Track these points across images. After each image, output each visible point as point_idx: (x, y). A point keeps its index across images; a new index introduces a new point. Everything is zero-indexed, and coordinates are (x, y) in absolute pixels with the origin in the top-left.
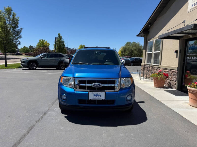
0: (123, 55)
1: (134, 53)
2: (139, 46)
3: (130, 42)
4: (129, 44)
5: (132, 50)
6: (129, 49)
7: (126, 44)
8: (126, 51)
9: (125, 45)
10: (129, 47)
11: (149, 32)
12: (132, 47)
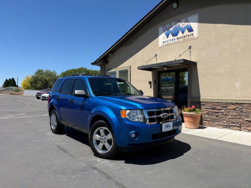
0: (33, 87)
1: (50, 84)
2: (55, 76)
3: (43, 70)
4: (40, 73)
5: (47, 81)
6: (42, 79)
7: (37, 73)
8: (38, 81)
9: (35, 73)
10: (41, 76)
11: (108, 61)
12: (45, 76)
